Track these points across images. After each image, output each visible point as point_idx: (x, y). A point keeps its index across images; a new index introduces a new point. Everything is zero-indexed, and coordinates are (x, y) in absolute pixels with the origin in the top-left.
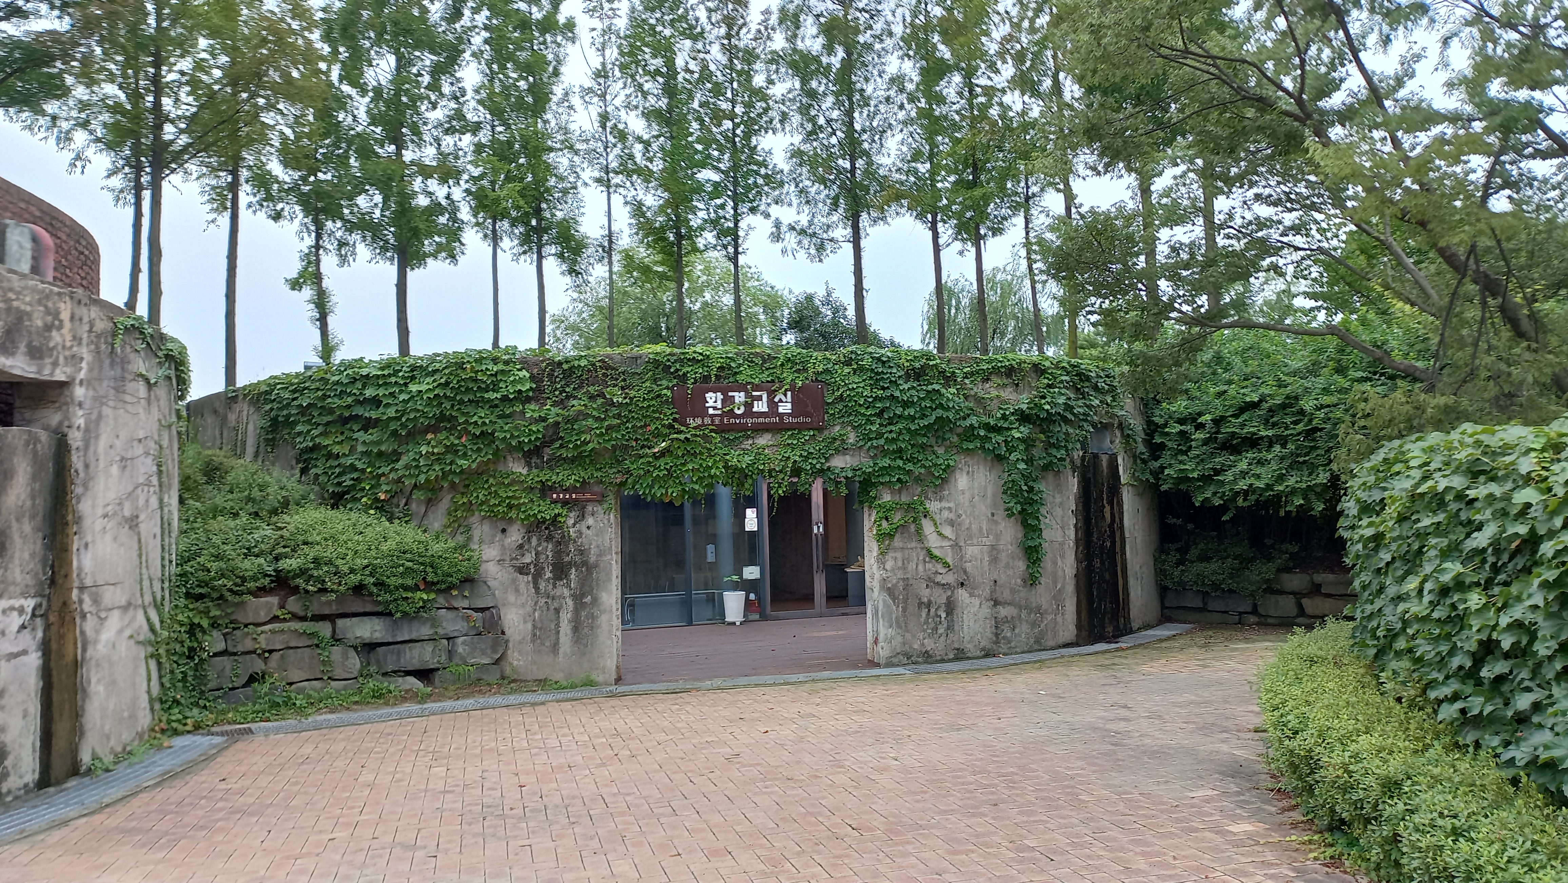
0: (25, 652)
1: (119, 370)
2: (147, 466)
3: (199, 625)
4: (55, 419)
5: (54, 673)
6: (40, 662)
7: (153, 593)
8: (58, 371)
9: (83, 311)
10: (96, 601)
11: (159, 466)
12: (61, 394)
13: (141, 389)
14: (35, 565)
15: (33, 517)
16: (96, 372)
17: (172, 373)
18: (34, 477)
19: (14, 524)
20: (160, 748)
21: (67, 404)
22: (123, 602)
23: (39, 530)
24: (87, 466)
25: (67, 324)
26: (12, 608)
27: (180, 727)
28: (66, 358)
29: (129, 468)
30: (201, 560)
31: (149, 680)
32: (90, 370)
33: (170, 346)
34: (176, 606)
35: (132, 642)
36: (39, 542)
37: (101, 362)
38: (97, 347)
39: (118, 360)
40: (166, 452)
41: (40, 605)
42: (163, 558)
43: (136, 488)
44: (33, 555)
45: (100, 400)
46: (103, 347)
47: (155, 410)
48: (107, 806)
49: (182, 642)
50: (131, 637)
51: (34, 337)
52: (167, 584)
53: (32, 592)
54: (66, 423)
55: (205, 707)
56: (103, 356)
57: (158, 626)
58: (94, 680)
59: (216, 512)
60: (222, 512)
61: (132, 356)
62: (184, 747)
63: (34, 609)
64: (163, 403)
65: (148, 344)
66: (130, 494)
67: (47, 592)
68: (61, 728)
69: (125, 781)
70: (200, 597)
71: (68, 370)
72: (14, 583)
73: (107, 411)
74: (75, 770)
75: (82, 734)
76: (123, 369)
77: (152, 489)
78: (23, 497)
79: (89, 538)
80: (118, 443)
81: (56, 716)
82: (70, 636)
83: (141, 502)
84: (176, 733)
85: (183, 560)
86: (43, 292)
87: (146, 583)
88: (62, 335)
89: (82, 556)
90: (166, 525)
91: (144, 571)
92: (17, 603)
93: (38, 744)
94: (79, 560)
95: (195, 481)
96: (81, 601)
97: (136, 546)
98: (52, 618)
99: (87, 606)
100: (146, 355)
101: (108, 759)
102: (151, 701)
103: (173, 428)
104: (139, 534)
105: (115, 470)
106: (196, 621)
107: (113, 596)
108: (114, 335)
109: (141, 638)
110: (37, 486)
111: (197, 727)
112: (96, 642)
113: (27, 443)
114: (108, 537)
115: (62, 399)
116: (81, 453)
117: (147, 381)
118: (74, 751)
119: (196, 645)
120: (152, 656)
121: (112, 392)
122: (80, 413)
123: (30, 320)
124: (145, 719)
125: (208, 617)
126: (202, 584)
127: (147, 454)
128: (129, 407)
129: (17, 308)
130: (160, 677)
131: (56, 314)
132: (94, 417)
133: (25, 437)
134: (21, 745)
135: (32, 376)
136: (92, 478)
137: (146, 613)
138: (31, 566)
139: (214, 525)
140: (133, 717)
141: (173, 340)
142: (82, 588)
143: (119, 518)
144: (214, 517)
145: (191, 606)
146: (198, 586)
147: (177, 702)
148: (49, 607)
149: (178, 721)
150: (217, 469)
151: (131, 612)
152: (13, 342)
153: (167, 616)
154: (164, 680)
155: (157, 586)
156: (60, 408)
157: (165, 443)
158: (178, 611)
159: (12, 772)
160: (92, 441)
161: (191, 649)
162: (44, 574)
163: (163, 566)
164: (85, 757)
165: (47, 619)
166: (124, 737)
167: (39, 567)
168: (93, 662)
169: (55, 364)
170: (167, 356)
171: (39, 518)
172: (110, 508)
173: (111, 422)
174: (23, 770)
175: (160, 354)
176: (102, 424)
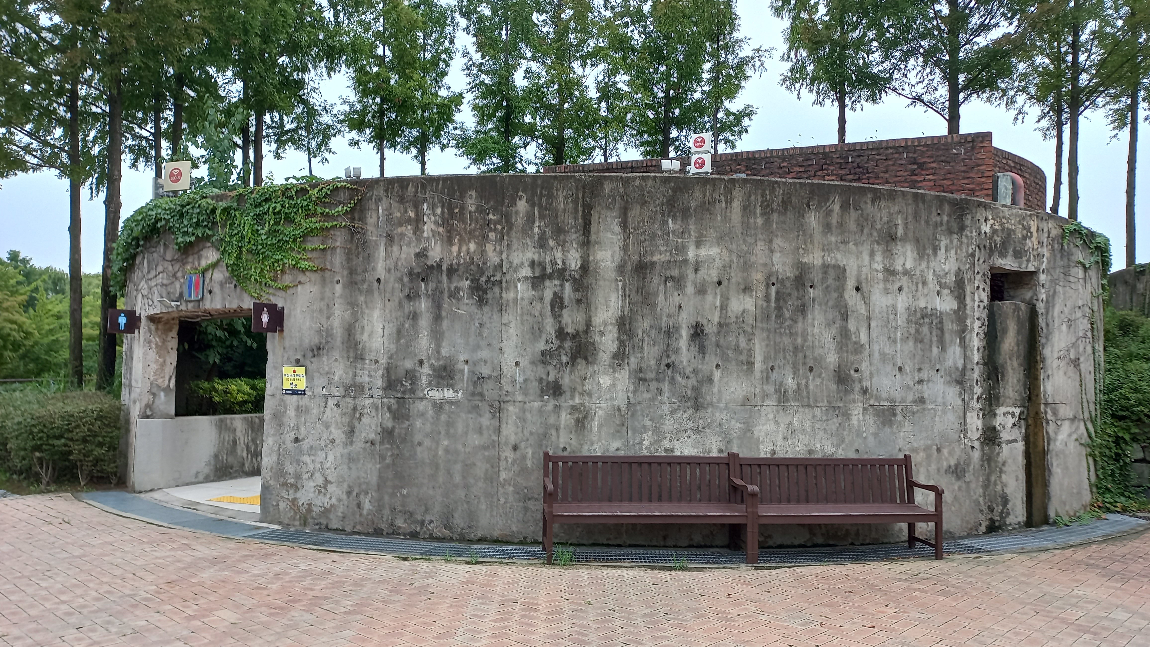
0: (1015, 441)
1: (1066, 260)
2: (1084, 325)
3: (1123, 438)
4: (1028, 295)
5: (1032, 456)
6: (1023, 448)
7: (1090, 412)
8: (1030, 265)
9: (1044, 225)
10: (1055, 414)
11: (1092, 324)
12: (1032, 279)
13: (1080, 272)
14: (1019, 387)
15: (1018, 357)
16: (1052, 263)
17: (1099, 259)
18: (1019, 332)
19: (1008, 361)
20: (1099, 518)
21: (1035, 285)
22: (1071, 416)
23: (1021, 365)
24: (1047, 325)
25: (1035, 234)
26: (1008, 413)
27: (1112, 508)
28: (1034, 256)
29: (1073, 326)
30: (1123, 391)
31: (1089, 471)
32: (1049, 262)
33: (1098, 240)
34: (1105, 422)
35: (1077, 443)
36: (1022, 373)
37: (1055, 256)
38: (1052, 247)
39: (1065, 254)
40: (1096, 314)
41: (1023, 412)
42: (1095, 388)
43: (1078, 339)
44: (1019, 381)
45: (1054, 282)
46: (1056, 246)
47: (1089, 286)
48: (1072, 546)
49: (1110, 449)
50: (1077, 440)
51: (1017, 244)
52: (1098, 407)
53: (1019, 404)
54: (1035, 298)
55: (1129, 497)
56: (1056, 252)
57: (1093, 435)
58: (1055, 464)
59: (1131, 357)
60: (1137, 357)
61: (1075, 250)
62: (1117, 521)
63: (1020, 415)
64: (1094, 280)
65: (1084, 240)
66: (1074, 344)
67: (1027, 404)
68: (1037, 492)
69: (1080, 534)
70: (1122, 418)
71: (1036, 264)
72: (1009, 397)
73: (1059, 289)
74: (1046, 521)
75: (1049, 498)
76: (1068, 259)
77: (1088, 340)
78: (1013, 344)
79: (1050, 372)
80: (1066, 310)
81: (1034, 484)
82: (1040, 434)
83: (1081, 349)
84: (1109, 510)
85: (1109, 390)
86: (1021, 215)
87: (1085, 404)
88: (1032, 242)
89: (1046, 384)
90: (1097, 366)
91: (1084, 396)
92: (1011, 410)
93: (1025, 499)
94: (1044, 386)
95: (1114, 334)
96: (1046, 413)
97: (1078, 379)
98: (1030, 422)
99: (1050, 416)
100: (1083, 248)
101: (1066, 519)
102: (1091, 485)
103: (1100, 297)
104: (1080, 371)
105: (1064, 327)
106: (1120, 435)
107: (1065, 411)
108: (1063, 237)
109: (1083, 442)
110: (1020, 338)
111: (1124, 511)
112: (1055, 440)
113: (1014, 311)
114: (1061, 372)
115: (1032, 283)
116: (1044, 317)
117: (1084, 266)
118: (1045, 508)
119: (1120, 452)
120: (1090, 455)
121: (1062, 275)
122: (1043, 291)
123: (1015, 234)
124: (1087, 497)
125: (1130, 434)
126: (1124, 408)
127: (1084, 316)
128: (1073, 286)
129: (1008, 228)
130: (1096, 470)
131: (1028, 229)
132: (1051, 293)
133: (1013, 307)
134: (1015, 498)
135: (1016, 269)
136: (1051, 333)
137: (1085, 424)
138: (1018, 388)
139: (1132, 366)
140: (1079, 493)
141: (1100, 235)
142: (1046, 404)
143: (1067, 360)
144: (1131, 361)
145: (1116, 424)
146: (1121, 410)
147: (1108, 489)
148: (1028, 414)
149: (1110, 503)
150: (1130, 325)
151: (1076, 422)
152: (1006, 249)
153: (1099, 428)
154: (1099, 473)
155: (1092, 407)
156: (1031, 288)
157: (1095, 308)
158: (1106, 426)
159: (1011, 513)
160: (1051, 308)
161: (1117, 454)
162: (1025, 393)
163: (1096, 393)
164: (1052, 514)
165: (1027, 422)
166: (1074, 505)
167: (1022, 388)
168: (1054, 453)
169: (1028, 261)
170: (1096, 247)
171: (1021, 358)
172: (1062, 353)
173: (1062, 296)
174: (1017, 513)
175: (1092, 246)
176: (1056, 298)
